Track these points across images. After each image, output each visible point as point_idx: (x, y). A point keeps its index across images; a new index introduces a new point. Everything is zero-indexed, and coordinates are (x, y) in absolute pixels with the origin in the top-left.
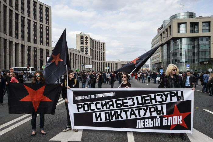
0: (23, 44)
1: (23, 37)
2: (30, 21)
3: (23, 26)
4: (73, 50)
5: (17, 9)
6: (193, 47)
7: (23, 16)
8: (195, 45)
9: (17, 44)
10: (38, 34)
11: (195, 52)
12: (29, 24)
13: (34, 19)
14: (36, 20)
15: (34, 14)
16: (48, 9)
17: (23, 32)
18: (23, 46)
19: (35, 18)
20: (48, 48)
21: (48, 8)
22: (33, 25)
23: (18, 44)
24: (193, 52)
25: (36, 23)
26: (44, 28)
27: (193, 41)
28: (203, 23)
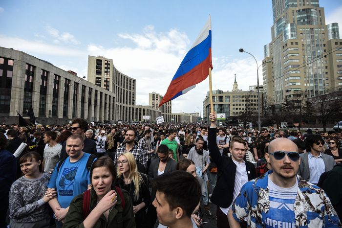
2: (125, 90)
10: (128, 98)
12: (124, 93)
16: (134, 81)
19: (127, 88)
20: (133, 106)
25: (128, 91)
26: (132, 93)
28: (225, 96)
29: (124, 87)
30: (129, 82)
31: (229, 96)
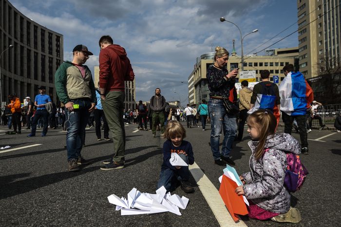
0: (29, 82)
1: (29, 74)
2: (37, 53)
3: (29, 60)
5: (22, 41)
10: (47, 70)
12: (36, 58)
15: (42, 44)
16: (58, 38)
17: (29, 67)
19: (43, 50)
21: (60, 37)
25: (45, 56)
26: (55, 61)
28: (231, 64)
29: (36, 47)
30: (48, 39)
31: (237, 64)
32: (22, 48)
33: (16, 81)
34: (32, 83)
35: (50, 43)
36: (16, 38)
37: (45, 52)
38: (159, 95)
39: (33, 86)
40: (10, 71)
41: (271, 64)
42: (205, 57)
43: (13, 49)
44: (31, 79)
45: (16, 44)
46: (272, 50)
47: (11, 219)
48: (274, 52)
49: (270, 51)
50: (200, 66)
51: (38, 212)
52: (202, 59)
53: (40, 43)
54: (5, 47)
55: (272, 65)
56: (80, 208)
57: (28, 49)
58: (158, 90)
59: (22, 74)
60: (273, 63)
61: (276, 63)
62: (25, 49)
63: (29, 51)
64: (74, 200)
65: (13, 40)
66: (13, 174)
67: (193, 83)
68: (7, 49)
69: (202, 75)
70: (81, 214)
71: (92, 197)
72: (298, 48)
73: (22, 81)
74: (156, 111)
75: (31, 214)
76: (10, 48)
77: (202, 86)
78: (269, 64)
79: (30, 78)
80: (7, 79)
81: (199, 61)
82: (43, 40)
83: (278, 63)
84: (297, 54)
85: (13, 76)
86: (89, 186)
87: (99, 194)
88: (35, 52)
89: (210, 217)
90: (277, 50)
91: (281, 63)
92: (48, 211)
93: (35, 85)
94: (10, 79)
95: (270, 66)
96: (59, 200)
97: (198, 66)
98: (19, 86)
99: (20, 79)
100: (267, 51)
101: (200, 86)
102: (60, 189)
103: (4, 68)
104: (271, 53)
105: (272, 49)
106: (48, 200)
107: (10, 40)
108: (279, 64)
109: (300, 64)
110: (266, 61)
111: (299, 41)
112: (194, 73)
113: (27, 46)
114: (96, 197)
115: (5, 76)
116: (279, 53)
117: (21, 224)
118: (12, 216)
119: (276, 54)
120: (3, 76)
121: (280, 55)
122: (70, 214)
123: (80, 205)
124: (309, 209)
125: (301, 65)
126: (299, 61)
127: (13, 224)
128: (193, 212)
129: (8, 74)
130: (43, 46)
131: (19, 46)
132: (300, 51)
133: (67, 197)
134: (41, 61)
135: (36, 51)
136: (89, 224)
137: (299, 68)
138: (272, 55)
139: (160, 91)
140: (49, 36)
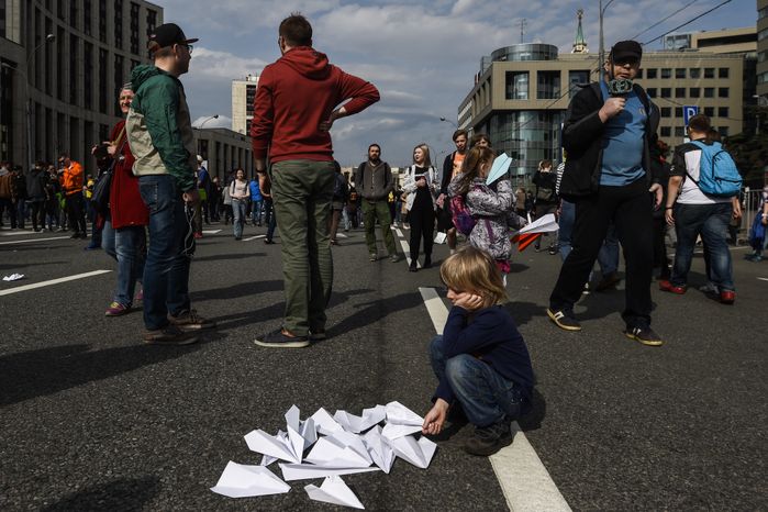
0: (89, 119)
1: (88, 100)
2: (106, 52)
3: (88, 68)
4: (223, 132)
5: (73, 24)
6: (546, 135)
7: (89, 40)
8: (551, 131)
9: (74, 120)
11: (551, 150)
12: (103, 61)
13: (116, 46)
14: (121, 48)
16: (152, 15)
17: (88, 85)
18: (88, 124)
19: (119, 44)
21: (155, 13)
22: (113, 65)
23: (77, 119)
24: (546, 150)
25: (122, 57)
27: (546, 121)
28: (570, 72)
29: (103, 38)
30: (129, 17)
31: (588, 72)
32: (74, 39)
33: (61, 116)
34: (94, 120)
35: (135, 27)
36: (60, 17)
37: (124, 47)
38: (376, 160)
39: (96, 127)
40: (48, 92)
41: (681, 74)
42: (502, 54)
43: (55, 44)
44: (92, 111)
45: (61, 30)
46: (685, 37)
47: (34, 466)
48: (690, 42)
49: (679, 37)
50: (489, 79)
51: (92, 453)
52: (494, 60)
53: (114, 28)
54: (38, 38)
55: (683, 77)
56: (182, 450)
57: (86, 43)
58: (376, 148)
59: (73, 101)
60: (684, 70)
61: (691, 70)
62: (81, 43)
63: (89, 46)
64: (171, 426)
65: (56, 21)
66: (46, 346)
67: (470, 120)
68: (43, 42)
69: (494, 100)
70: (184, 466)
71: (211, 421)
72: (754, 31)
73: (75, 115)
74: (369, 199)
75: (76, 456)
76: (48, 42)
77: (494, 129)
78: (674, 73)
79: (90, 108)
80: (43, 110)
81: (487, 66)
82: (119, 21)
83: (698, 69)
84: (753, 46)
85: (54, 104)
86: (206, 391)
87: (227, 414)
88: (101, 49)
89: (494, 501)
90: (696, 35)
91: (706, 69)
92: (112, 451)
93: (101, 125)
94: (48, 111)
95: (677, 77)
96: (139, 424)
97: (484, 80)
98: (67, 128)
99: (68, 110)
100: (669, 38)
101: (488, 129)
102: (143, 394)
103: (36, 87)
104: (679, 44)
105: (684, 33)
106: (114, 422)
107: (48, 21)
108: (703, 73)
109: (758, 72)
110: (667, 64)
111: (759, 11)
112: (474, 97)
113: (83, 36)
114: (222, 423)
115: (38, 105)
116: (702, 43)
117: (54, 481)
118: (36, 459)
119: (694, 45)
120: (33, 104)
121: (704, 50)
122: (159, 463)
123: (183, 442)
124: (759, 498)
125: (762, 75)
126: (758, 66)
127: (37, 479)
128: (452, 484)
129: (44, 100)
130: (119, 34)
131: (67, 35)
132: (761, 37)
133: (156, 416)
134: (114, 70)
135: (103, 46)
136: (200, 494)
137: (756, 83)
138: (682, 49)
139: (379, 151)
140: (132, 11)
